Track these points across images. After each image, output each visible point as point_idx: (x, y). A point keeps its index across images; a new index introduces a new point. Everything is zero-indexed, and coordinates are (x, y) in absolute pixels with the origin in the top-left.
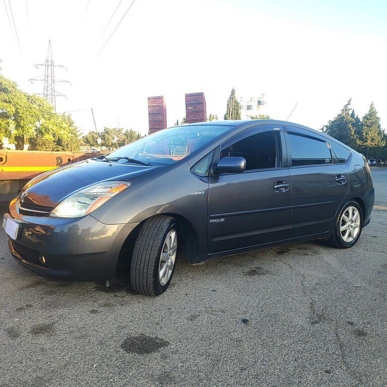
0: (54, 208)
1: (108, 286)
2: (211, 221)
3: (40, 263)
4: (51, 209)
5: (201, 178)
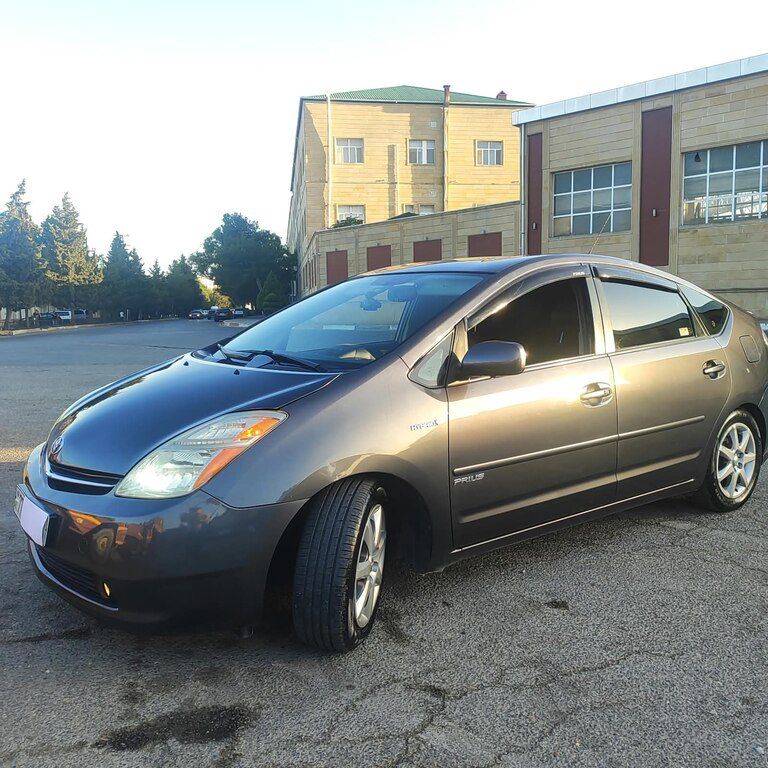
0: (124, 477)
1: (246, 636)
2: (457, 481)
3: (98, 595)
4: (116, 479)
5: (429, 390)
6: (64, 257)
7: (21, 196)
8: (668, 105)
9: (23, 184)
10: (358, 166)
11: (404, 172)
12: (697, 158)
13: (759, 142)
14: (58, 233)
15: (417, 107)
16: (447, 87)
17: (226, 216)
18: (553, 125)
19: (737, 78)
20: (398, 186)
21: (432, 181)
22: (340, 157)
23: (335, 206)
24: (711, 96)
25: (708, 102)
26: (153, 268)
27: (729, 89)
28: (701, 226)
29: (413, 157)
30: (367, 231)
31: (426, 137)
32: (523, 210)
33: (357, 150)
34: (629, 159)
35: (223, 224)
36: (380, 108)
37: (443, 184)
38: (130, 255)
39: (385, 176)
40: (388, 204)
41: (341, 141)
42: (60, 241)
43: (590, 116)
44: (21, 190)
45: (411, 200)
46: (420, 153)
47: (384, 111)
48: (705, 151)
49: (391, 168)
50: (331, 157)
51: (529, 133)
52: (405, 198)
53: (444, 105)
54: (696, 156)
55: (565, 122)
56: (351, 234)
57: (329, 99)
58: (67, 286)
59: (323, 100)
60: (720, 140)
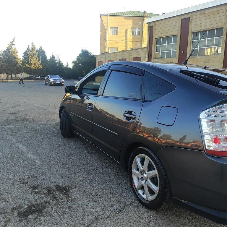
6: (31, 60)
7: (13, 42)
8: (189, 17)
9: (14, 39)
10: (116, 36)
11: (130, 37)
12: (196, 35)
13: (214, 29)
14: (30, 53)
15: (135, 17)
16: (145, 11)
17: (82, 50)
18: (157, 23)
19: (209, 8)
20: (128, 42)
21: (138, 41)
22: (111, 33)
23: (108, 48)
24: (201, 14)
25: (200, 16)
26: (66, 65)
27: (207, 11)
28: (196, 57)
29: (133, 33)
30: (108, 55)
31: (138, 27)
32: (147, 50)
33: (116, 30)
34: (177, 34)
35: (82, 52)
36: (123, 18)
37: (142, 41)
38: (56, 60)
39: (124, 39)
40: (124, 47)
41: (111, 28)
42: (30, 56)
43: (167, 20)
44: (13, 41)
45: (131, 46)
46: (136, 32)
47: (124, 19)
48: (199, 32)
49: (126, 37)
50: (108, 33)
51: (150, 26)
52: (130, 46)
53: (144, 17)
54: (196, 34)
55: (160, 22)
56: (104, 56)
57: (108, 15)
58: (31, 69)
59: (106, 15)
60: (203, 29)
